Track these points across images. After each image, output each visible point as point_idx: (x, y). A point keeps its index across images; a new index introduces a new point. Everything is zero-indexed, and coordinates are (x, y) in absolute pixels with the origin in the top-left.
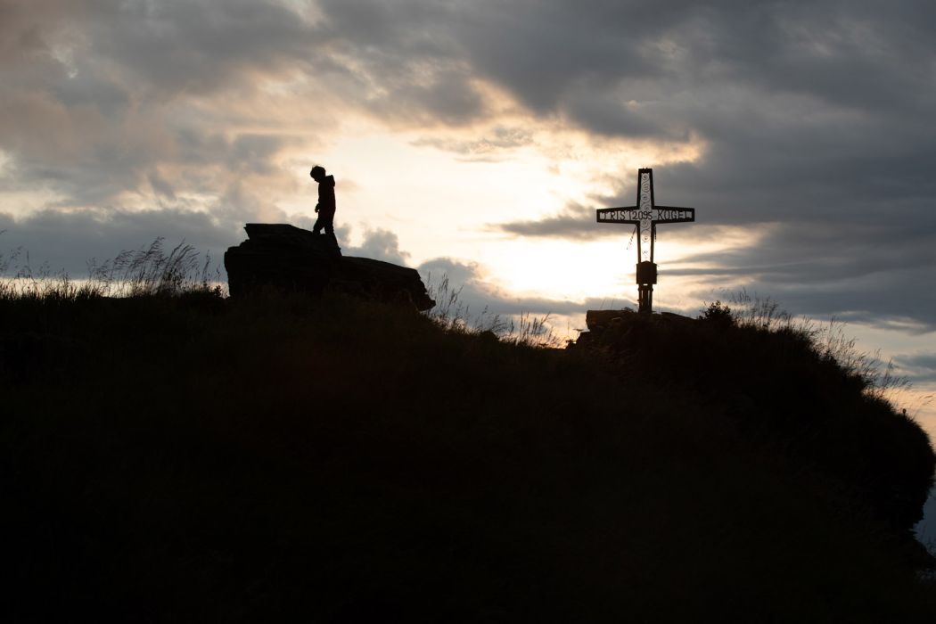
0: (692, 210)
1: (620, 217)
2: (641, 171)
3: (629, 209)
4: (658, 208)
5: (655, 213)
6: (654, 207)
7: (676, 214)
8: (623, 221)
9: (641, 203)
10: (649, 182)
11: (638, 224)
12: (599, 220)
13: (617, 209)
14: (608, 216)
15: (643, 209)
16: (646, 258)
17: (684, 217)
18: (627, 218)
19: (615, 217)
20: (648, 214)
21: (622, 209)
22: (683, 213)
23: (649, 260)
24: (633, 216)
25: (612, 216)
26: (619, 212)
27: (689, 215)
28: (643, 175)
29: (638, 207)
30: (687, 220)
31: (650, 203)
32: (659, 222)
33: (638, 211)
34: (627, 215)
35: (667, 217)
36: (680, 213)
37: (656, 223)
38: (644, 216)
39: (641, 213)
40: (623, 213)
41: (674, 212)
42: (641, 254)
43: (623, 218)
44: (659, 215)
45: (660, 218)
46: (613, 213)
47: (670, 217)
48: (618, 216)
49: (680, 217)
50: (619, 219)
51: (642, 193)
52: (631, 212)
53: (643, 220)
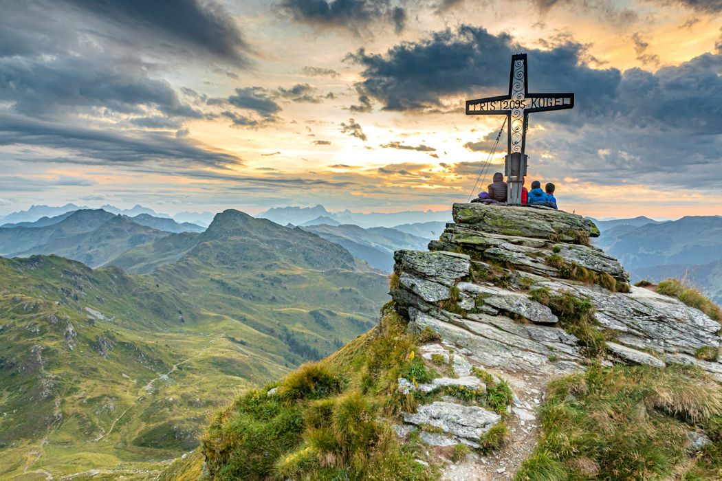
0: (571, 96)
1: (490, 108)
2: (515, 58)
3: (500, 99)
4: (532, 96)
5: (528, 102)
6: (527, 96)
7: (553, 102)
8: (493, 112)
9: (513, 92)
10: (522, 69)
11: (508, 113)
13: (487, 100)
14: (478, 108)
15: (515, 98)
16: (516, 149)
17: (561, 104)
18: (498, 109)
19: (485, 108)
20: (520, 103)
21: (493, 100)
22: (561, 100)
23: (519, 151)
24: (504, 106)
25: (482, 107)
26: (489, 103)
27: (567, 101)
28: (516, 62)
29: (509, 97)
30: (565, 107)
31: (523, 92)
32: (532, 111)
33: (509, 101)
34: (497, 106)
35: (542, 105)
36: (557, 100)
37: (529, 112)
38: (516, 105)
39: (512, 103)
40: (493, 104)
41: (549, 99)
42: (512, 145)
43: (493, 108)
44: (533, 103)
45: (534, 107)
46: (483, 105)
47: (546, 105)
48: (488, 107)
49: (557, 104)
50: (489, 109)
51: (514, 81)
52: (502, 103)
53: (515, 109)
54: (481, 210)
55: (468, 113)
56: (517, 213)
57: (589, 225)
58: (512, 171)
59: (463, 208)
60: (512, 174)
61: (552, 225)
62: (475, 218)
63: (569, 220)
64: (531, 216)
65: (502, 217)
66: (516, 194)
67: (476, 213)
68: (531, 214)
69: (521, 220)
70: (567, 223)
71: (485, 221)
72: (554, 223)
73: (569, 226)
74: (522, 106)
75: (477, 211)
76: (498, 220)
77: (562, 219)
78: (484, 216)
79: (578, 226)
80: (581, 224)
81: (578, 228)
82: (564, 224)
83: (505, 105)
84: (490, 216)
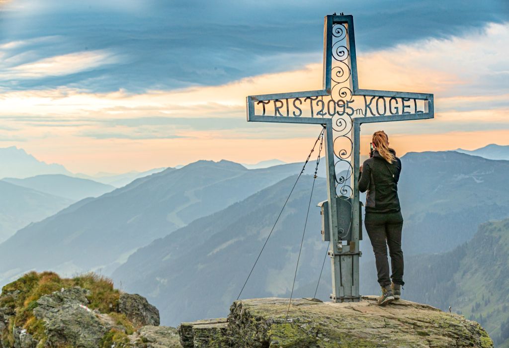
0: (428, 98)
1: (292, 111)
2: (333, 20)
3: (310, 96)
6: (355, 91)
8: (297, 120)
9: (333, 84)
10: (347, 42)
11: (326, 125)
12: (252, 117)
13: (287, 96)
17: (413, 112)
18: (306, 114)
20: (345, 105)
21: (297, 97)
22: (411, 103)
23: (350, 194)
24: (317, 109)
25: (277, 109)
28: (335, 27)
29: (326, 92)
30: (419, 116)
31: (348, 84)
32: (365, 120)
33: (326, 99)
35: (382, 112)
36: (406, 103)
37: (361, 124)
38: (338, 109)
39: (332, 103)
40: (297, 102)
41: (393, 101)
42: (336, 183)
43: (297, 113)
44: (367, 106)
45: (369, 115)
46: (279, 104)
47: (388, 113)
48: (289, 108)
49: (406, 110)
50: (291, 115)
51: (334, 63)
52: (314, 102)
53: (337, 116)
54: (309, 322)
55: (252, 118)
56: (372, 324)
57: (478, 333)
58: (340, 232)
59: (278, 323)
60: (340, 239)
61: (429, 341)
62: (301, 341)
63: (451, 329)
64: (395, 327)
65: (348, 335)
66: (350, 278)
67: (303, 331)
68: (392, 322)
69: (381, 338)
70: (450, 336)
71: (319, 343)
72: (432, 337)
73: (454, 342)
74: (350, 112)
75: (304, 326)
76: (342, 341)
77: (441, 327)
78: (317, 333)
79: (467, 338)
80: (470, 334)
81: (468, 342)
82: (446, 338)
83: (320, 108)
84: (327, 334)
